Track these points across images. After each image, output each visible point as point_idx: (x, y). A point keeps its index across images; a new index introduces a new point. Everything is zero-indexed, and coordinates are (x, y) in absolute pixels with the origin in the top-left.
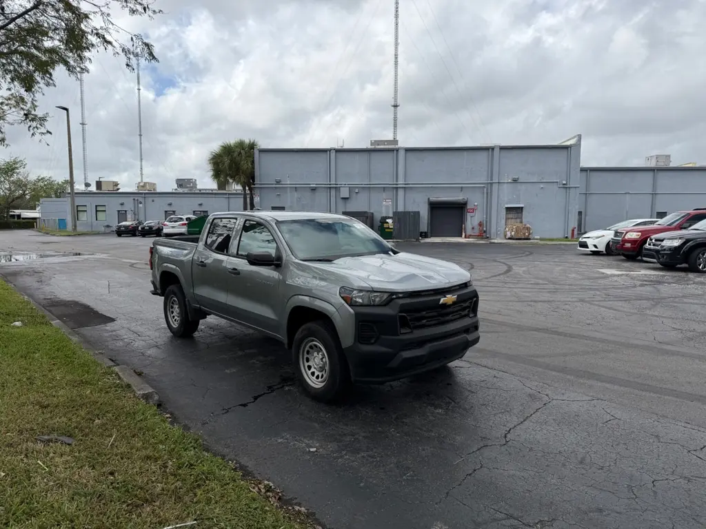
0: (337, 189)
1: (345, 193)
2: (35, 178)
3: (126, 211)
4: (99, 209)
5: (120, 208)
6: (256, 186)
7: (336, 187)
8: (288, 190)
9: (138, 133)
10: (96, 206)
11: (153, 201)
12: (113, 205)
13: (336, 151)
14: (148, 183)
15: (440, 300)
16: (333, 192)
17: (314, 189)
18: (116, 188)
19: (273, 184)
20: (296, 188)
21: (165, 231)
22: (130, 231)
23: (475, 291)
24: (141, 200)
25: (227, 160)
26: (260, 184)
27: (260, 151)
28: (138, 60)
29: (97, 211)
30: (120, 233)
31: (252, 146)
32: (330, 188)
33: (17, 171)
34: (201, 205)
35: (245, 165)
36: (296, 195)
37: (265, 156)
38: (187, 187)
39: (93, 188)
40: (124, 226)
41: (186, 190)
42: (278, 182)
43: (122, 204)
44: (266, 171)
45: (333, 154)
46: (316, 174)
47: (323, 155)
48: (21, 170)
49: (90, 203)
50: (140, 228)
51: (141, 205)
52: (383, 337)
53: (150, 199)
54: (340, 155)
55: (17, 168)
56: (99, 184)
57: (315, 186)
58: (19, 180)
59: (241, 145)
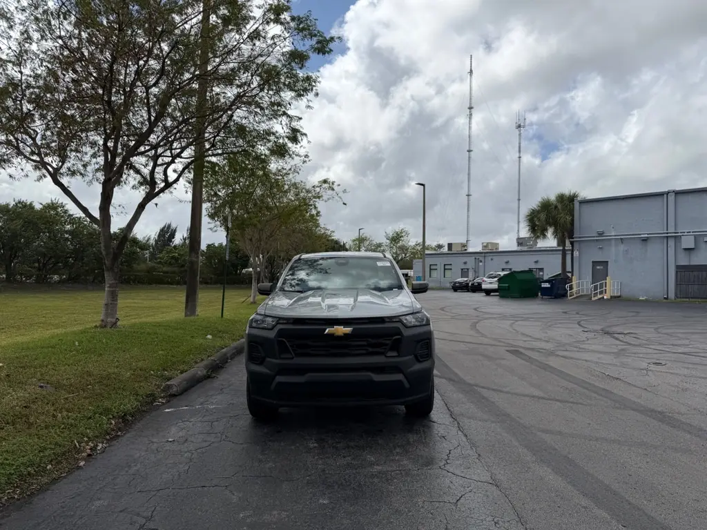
0: (677, 238)
1: (688, 242)
2: (414, 244)
3: (468, 269)
4: (446, 267)
5: (463, 267)
6: (575, 239)
7: (675, 237)
8: (613, 242)
9: (517, 198)
10: (445, 265)
11: (492, 259)
12: (458, 263)
13: (676, 193)
14: (491, 243)
15: (325, 330)
16: (671, 243)
17: (645, 240)
18: (463, 249)
19: (594, 237)
20: (621, 239)
21: (484, 286)
22: (464, 286)
23: (430, 333)
24: (481, 259)
25: (543, 216)
26: (580, 237)
27: (580, 203)
28: (520, 131)
29: (445, 269)
30: (457, 288)
31: (572, 198)
32: (667, 237)
33: (402, 238)
34: (536, 262)
35: (564, 218)
36: (622, 247)
37: (585, 207)
38: (527, 245)
39: (445, 249)
40: (459, 283)
41: (525, 248)
42: (601, 234)
43: (465, 263)
44: (587, 222)
45: (672, 198)
46: (650, 222)
47: (659, 199)
48: (405, 238)
49: (440, 262)
50: (470, 284)
51: (481, 264)
52: (268, 359)
53: (490, 258)
54: (681, 198)
55: (402, 236)
56: (450, 246)
57: (646, 236)
58: (404, 246)
59: (561, 198)
